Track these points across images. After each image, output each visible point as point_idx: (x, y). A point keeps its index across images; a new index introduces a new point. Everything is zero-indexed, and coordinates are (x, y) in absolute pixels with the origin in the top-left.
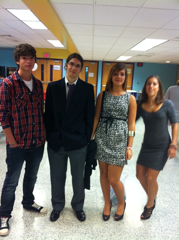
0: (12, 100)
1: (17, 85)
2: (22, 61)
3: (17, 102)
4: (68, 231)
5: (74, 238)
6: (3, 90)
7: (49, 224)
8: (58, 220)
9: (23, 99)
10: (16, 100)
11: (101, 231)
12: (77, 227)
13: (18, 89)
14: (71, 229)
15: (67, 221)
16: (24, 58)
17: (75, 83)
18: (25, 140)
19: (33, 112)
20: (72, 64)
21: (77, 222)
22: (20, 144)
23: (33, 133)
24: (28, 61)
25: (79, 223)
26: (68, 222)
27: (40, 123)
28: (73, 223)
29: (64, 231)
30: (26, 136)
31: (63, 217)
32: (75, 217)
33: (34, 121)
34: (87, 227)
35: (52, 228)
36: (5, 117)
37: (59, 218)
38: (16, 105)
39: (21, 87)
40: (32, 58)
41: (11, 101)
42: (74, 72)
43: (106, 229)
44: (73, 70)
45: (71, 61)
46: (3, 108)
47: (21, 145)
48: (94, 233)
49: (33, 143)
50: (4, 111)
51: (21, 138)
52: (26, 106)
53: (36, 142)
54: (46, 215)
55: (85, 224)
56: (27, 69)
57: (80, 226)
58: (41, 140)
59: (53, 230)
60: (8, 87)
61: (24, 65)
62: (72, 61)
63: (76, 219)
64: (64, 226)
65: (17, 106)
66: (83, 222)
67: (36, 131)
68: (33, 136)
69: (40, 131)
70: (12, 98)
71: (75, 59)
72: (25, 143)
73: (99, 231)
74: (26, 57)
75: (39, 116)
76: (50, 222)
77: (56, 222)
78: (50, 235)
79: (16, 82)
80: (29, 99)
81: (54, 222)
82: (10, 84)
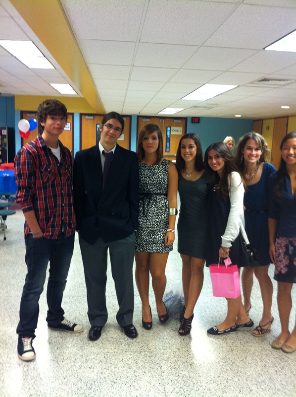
0: (37, 173)
1: (42, 153)
2: (49, 122)
3: (44, 175)
4: (116, 350)
5: (126, 357)
6: (25, 159)
7: (89, 344)
8: (100, 339)
9: (51, 171)
10: (41, 172)
11: (161, 348)
12: (127, 345)
13: (44, 158)
14: (120, 348)
15: (112, 339)
16: (52, 118)
17: (113, 150)
18: (53, 226)
19: (62, 189)
20: (110, 126)
21: (126, 339)
22: (46, 232)
23: (62, 217)
24: (59, 122)
25: (130, 340)
26: (115, 340)
27: (70, 205)
28: (122, 341)
29: (111, 351)
30: (54, 221)
31: (107, 335)
32: (123, 334)
33: (63, 202)
34: (141, 344)
35: (94, 348)
36: (27, 196)
37: (101, 337)
38: (42, 179)
39: (47, 155)
40: (62, 119)
41: (35, 174)
42: (112, 137)
43: (167, 345)
44: (111, 133)
45: (108, 122)
46: (25, 184)
47: (48, 234)
48: (151, 350)
49: (63, 231)
50: (26, 188)
51: (47, 224)
52: (53, 181)
53: (65, 230)
54: (82, 333)
55: (138, 341)
56: (55, 132)
57: (131, 344)
58: (71, 228)
59: (96, 350)
60: (32, 155)
61: (52, 127)
62: (110, 121)
63: (125, 336)
64: (110, 345)
65: (43, 182)
66: (135, 339)
67: (66, 215)
68: (62, 222)
69: (70, 215)
70: (37, 170)
71: (115, 120)
72: (53, 231)
73: (157, 348)
74: (56, 117)
75: (69, 195)
76: (90, 342)
77: (98, 342)
78: (92, 357)
79: (41, 150)
80: (57, 172)
81: (95, 342)
82: (34, 152)
